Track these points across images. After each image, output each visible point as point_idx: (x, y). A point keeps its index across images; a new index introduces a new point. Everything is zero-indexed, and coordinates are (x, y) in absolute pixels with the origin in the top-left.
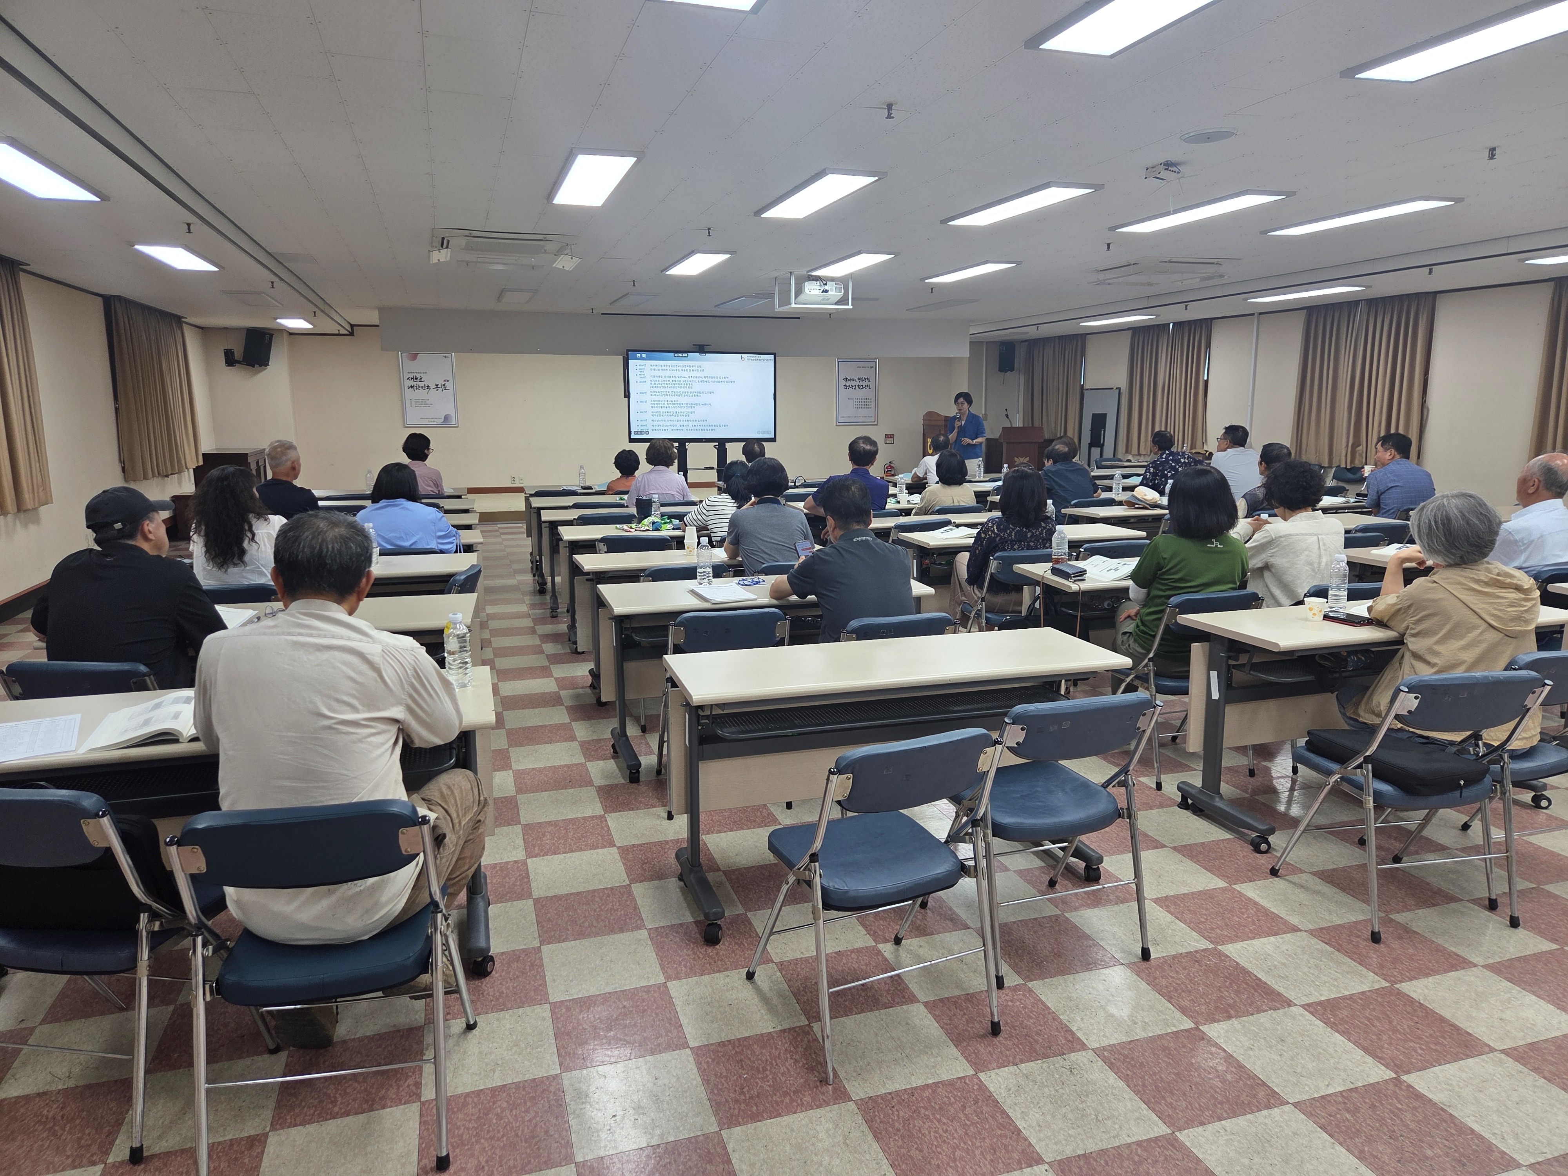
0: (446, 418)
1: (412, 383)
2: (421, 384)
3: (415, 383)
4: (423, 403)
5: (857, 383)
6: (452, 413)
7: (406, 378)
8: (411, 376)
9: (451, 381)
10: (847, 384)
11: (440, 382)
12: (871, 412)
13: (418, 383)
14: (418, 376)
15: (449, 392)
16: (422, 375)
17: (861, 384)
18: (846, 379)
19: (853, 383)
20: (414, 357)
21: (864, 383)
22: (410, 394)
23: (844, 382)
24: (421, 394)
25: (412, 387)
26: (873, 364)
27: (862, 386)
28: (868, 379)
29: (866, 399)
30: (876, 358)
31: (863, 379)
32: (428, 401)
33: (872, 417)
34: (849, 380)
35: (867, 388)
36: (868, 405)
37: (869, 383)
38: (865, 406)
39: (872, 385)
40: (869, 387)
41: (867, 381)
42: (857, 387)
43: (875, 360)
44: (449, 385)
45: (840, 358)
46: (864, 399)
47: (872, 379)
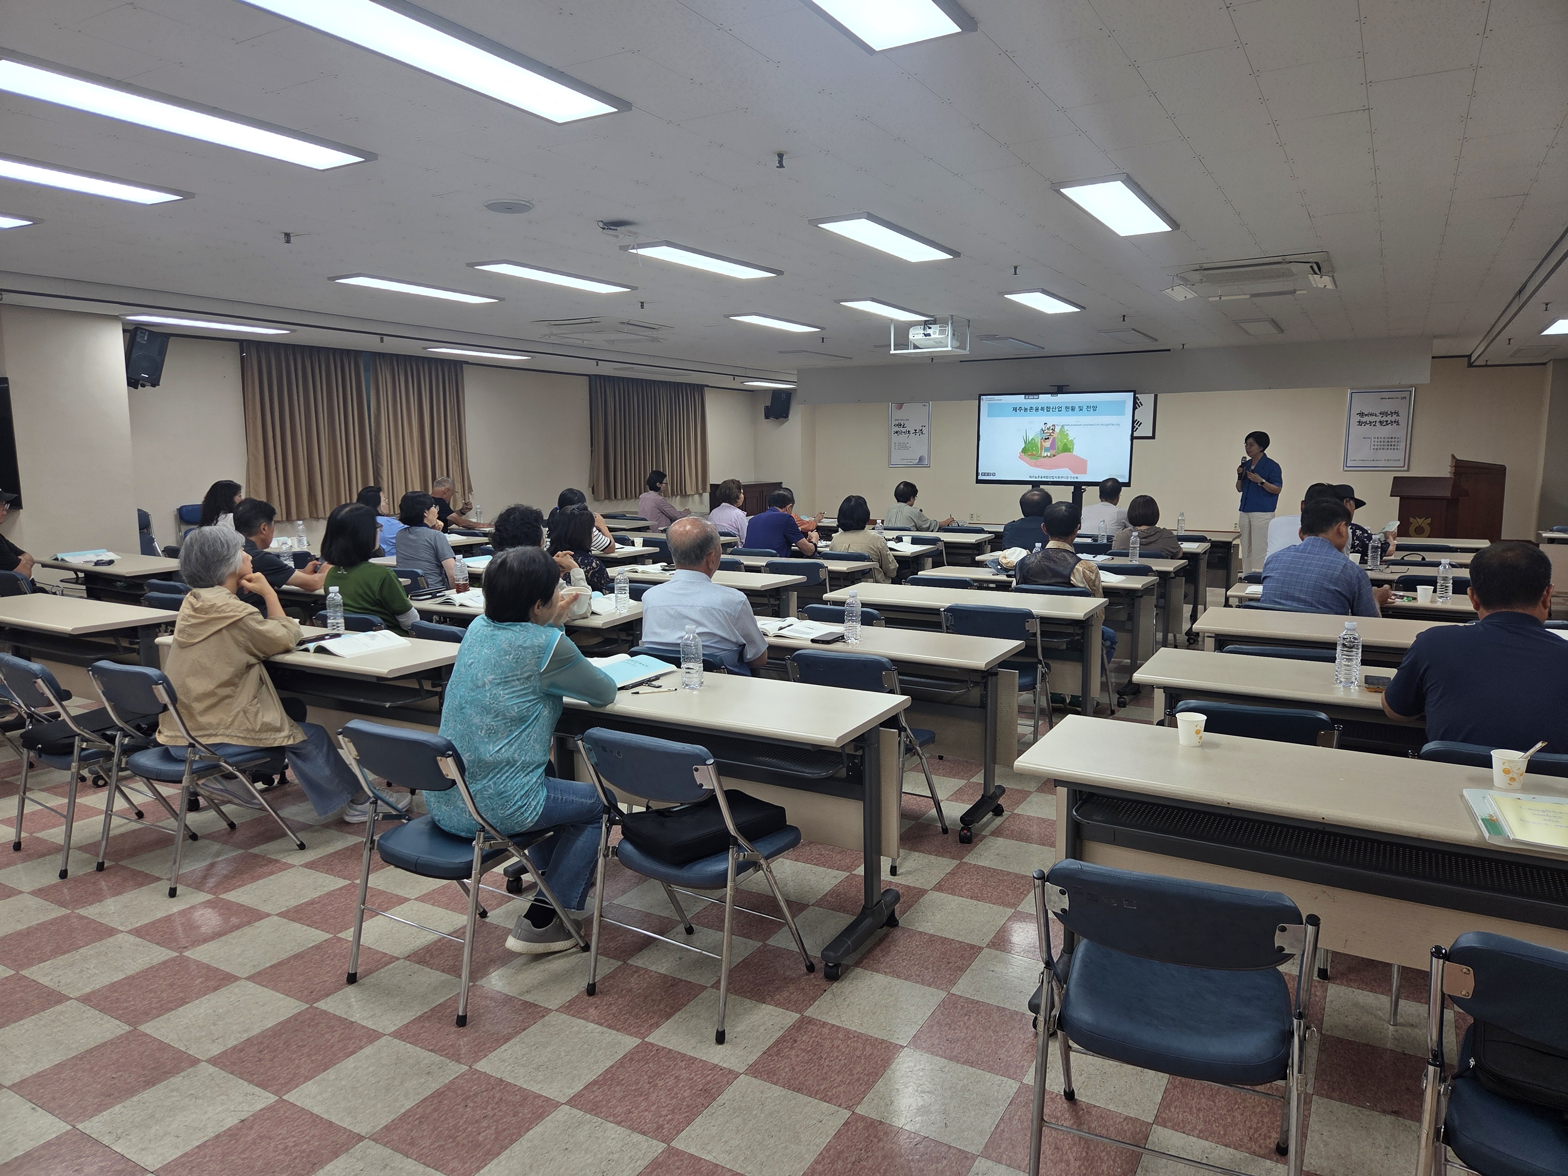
0: (921, 459)
1: (897, 429)
2: (904, 430)
3: (899, 429)
4: (904, 447)
5: (1378, 419)
6: (925, 455)
7: (893, 425)
8: (897, 422)
9: (927, 427)
10: (1364, 419)
11: (918, 428)
12: (1399, 455)
13: (901, 429)
14: (902, 423)
15: (925, 437)
16: (905, 422)
17: (1385, 419)
18: (1362, 414)
19: (1373, 419)
20: (900, 406)
21: (1389, 418)
22: (895, 438)
23: (1358, 418)
24: (904, 437)
25: (897, 432)
26: (1407, 394)
27: (1387, 421)
28: (1397, 413)
29: (1392, 438)
30: (1411, 386)
31: (1389, 413)
32: (908, 445)
33: (1399, 460)
34: (1366, 415)
35: (1394, 425)
36: (1394, 445)
37: (1397, 418)
38: (1390, 447)
39: (1402, 420)
40: (1397, 422)
41: (1394, 416)
42: (1378, 424)
43: (1410, 389)
44: (925, 430)
45: (1355, 389)
46: (1388, 438)
47: (1403, 413)
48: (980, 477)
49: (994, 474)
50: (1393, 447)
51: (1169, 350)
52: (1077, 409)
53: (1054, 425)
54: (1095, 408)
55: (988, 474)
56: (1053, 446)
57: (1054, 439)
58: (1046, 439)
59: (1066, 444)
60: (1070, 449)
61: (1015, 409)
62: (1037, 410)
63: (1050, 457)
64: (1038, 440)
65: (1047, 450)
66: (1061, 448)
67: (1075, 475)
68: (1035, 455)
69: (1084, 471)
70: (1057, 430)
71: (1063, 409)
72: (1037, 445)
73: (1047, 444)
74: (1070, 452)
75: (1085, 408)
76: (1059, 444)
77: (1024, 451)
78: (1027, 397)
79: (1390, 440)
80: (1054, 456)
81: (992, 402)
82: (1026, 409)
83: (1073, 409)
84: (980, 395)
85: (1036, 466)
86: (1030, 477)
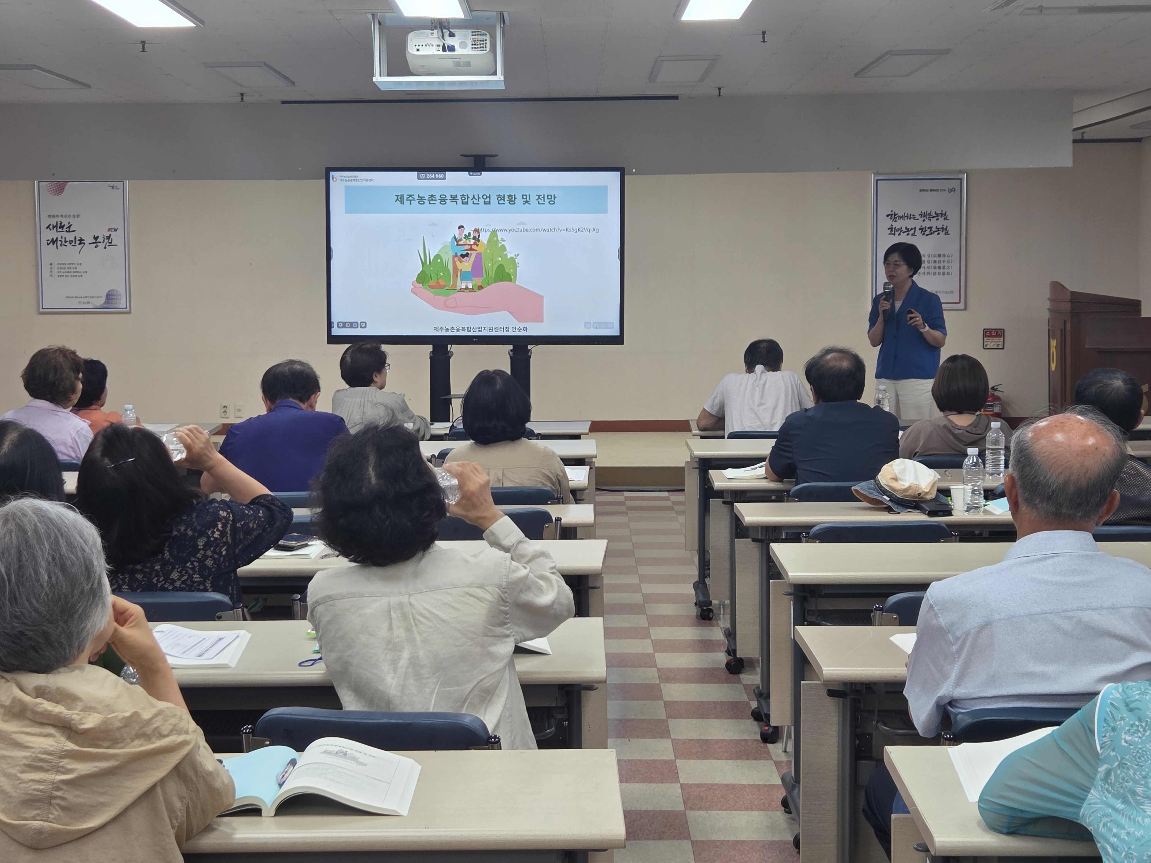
0: (110, 297)
1: (53, 234)
2: (70, 237)
3: (58, 235)
4: (71, 272)
5: (919, 223)
6: (121, 289)
7: (44, 225)
8: (53, 221)
9: (120, 231)
10: (898, 224)
11: (102, 233)
12: (951, 282)
13: (65, 234)
14: (65, 222)
15: (117, 251)
16: (72, 221)
17: (927, 224)
18: (893, 216)
19: (910, 223)
20: (59, 188)
21: (934, 223)
22: (49, 253)
23: (889, 222)
24: (70, 253)
25: (54, 242)
26: (955, 184)
27: (931, 228)
28: (944, 215)
29: (939, 256)
30: (961, 172)
31: (933, 214)
32: (79, 268)
33: (952, 292)
34: (901, 217)
35: (942, 234)
36: (944, 268)
37: (946, 223)
38: (937, 271)
39: (952, 225)
40: (945, 230)
41: (941, 219)
42: (918, 232)
43: (960, 176)
44: (117, 238)
45: (882, 174)
46: (935, 256)
47: (953, 215)
48: (336, 331)
49: (363, 325)
50: (942, 271)
51: (676, 98)
52: (519, 200)
53: (477, 231)
54: (552, 199)
55: (352, 325)
56: (477, 269)
57: (479, 256)
58: (463, 256)
59: (501, 267)
60: (509, 275)
61: (400, 199)
62: (443, 200)
63: (472, 290)
64: (448, 258)
65: (465, 277)
66: (492, 274)
67: (522, 325)
68: (443, 287)
69: (539, 318)
70: (484, 238)
71: (494, 200)
72: (446, 267)
73: (466, 266)
74: (510, 280)
75: (533, 199)
76: (489, 266)
77: (422, 278)
78: (422, 175)
79: (937, 259)
80: (480, 288)
81: (354, 184)
82: (421, 199)
83: (512, 200)
84: (328, 170)
85: (448, 308)
86: (436, 329)
